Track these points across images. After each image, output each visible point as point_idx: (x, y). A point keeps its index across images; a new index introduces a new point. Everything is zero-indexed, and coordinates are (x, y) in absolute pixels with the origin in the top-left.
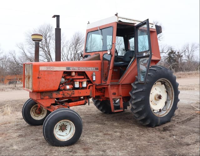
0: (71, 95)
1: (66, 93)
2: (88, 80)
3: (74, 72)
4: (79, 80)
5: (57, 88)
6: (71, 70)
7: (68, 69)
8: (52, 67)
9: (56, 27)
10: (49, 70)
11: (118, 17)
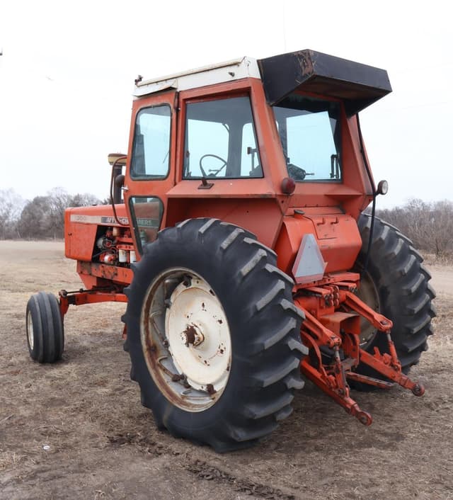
1: (107, 270)
3: (113, 226)
4: (125, 246)
5: (91, 257)
6: (108, 222)
7: (105, 220)
8: (83, 216)
10: (80, 221)
11: (138, 86)
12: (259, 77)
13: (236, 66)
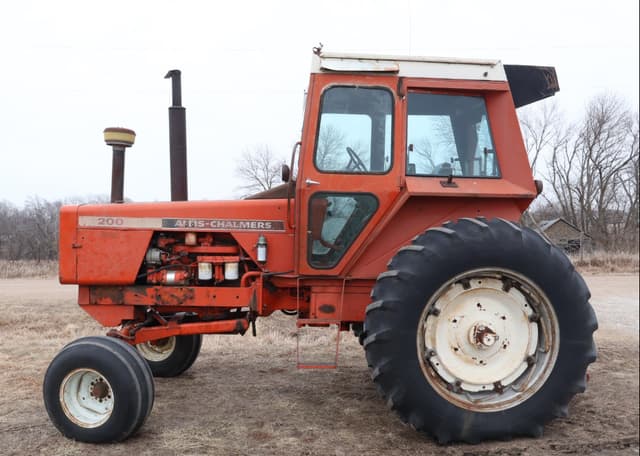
0: (185, 300)
1: (166, 293)
2: (243, 258)
3: (191, 232)
4: (211, 257)
5: (134, 278)
6: (180, 226)
7: (171, 223)
8: (115, 218)
9: (171, 105)
10: (106, 225)
11: (322, 57)
12: (506, 79)
13: (489, 67)
